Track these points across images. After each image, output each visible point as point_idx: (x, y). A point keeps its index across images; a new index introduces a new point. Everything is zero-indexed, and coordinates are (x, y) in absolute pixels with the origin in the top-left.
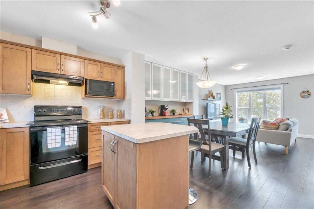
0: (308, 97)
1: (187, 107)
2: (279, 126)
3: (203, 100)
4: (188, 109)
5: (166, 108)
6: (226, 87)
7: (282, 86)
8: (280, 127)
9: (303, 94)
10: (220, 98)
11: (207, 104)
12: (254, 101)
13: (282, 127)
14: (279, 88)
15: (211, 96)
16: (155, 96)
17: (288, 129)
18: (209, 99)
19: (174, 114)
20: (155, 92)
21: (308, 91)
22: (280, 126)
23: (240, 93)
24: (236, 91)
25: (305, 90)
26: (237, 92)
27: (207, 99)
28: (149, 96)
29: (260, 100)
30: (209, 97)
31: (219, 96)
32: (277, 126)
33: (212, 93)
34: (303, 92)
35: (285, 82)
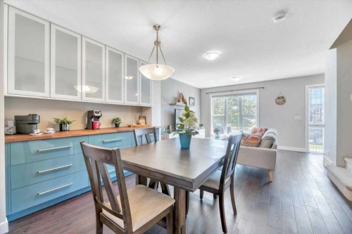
0: (282, 104)
1: (144, 114)
2: (261, 140)
3: (170, 105)
4: (145, 117)
5: (96, 115)
6: (200, 90)
7: (258, 91)
8: (262, 142)
9: (278, 100)
10: (194, 104)
11: (175, 110)
12: (230, 108)
13: (265, 143)
14: (255, 93)
15: (181, 101)
16: (88, 95)
17: (272, 145)
18: (178, 103)
19: (117, 126)
20: (86, 89)
21: (283, 97)
22: (263, 140)
23: (215, 98)
24: (211, 95)
25: (281, 96)
26: (213, 97)
27: (174, 104)
28: (76, 95)
29: (235, 108)
30: (179, 101)
31: (192, 101)
32: (258, 142)
33: (183, 97)
34: (279, 98)
35: (261, 86)
